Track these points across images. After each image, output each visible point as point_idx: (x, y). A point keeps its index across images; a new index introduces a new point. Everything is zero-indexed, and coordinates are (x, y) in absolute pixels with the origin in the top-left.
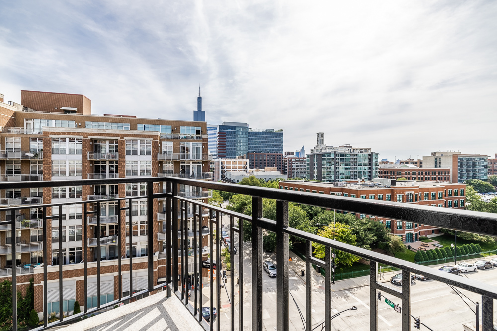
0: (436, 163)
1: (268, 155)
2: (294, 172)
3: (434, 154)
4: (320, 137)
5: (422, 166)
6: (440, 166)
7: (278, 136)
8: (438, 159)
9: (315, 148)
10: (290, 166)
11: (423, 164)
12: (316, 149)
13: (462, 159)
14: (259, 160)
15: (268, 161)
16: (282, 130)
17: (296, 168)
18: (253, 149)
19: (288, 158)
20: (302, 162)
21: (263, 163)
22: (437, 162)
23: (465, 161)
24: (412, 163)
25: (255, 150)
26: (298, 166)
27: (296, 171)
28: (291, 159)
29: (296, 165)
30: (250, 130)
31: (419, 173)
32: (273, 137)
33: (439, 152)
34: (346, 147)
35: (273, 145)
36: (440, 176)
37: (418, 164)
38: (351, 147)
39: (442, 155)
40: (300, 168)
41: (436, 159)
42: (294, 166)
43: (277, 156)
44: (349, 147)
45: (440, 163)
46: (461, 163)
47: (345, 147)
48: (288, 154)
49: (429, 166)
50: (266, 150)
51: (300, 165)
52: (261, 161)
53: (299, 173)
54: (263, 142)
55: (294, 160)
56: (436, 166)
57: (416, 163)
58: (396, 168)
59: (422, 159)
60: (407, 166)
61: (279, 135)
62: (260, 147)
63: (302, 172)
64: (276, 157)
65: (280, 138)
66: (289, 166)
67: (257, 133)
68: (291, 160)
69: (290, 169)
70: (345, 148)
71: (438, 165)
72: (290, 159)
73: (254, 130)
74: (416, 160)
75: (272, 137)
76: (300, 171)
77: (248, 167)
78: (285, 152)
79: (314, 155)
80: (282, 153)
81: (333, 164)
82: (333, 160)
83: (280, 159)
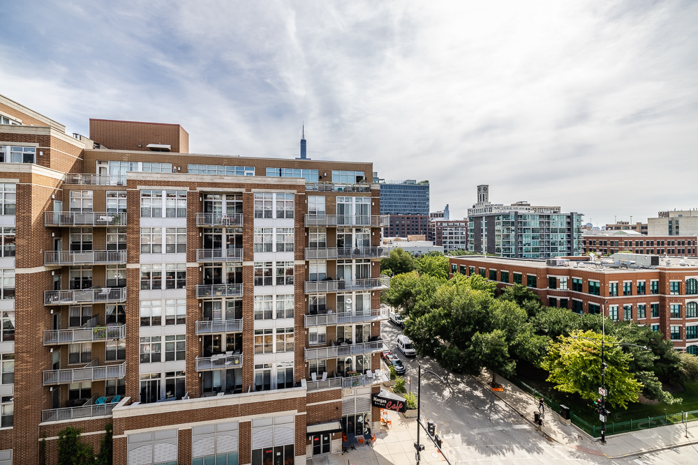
0: (670, 227)
1: (408, 218)
2: (445, 242)
3: (664, 215)
4: (483, 190)
5: (646, 233)
6: (677, 233)
7: (421, 190)
8: (674, 222)
9: (474, 207)
10: (440, 233)
11: (649, 230)
12: (476, 208)
14: (394, 225)
15: (408, 225)
16: (427, 182)
17: (448, 236)
18: (385, 210)
19: (437, 222)
20: (456, 228)
21: (400, 229)
22: (673, 227)
24: (628, 228)
25: (389, 210)
26: (450, 233)
27: (448, 240)
28: (441, 222)
29: (448, 231)
30: (380, 182)
31: (648, 242)
32: (415, 192)
33: (675, 212)
34: (522, 205)
35: (414, 203)
36: (681, 247)
38: (529, 205)
39: (681, 216)
40: (454, 236)
41: (670, 222)
42: (446, 233)
43: (421, 218)
44: (525, 205)
45: (677, 227)
47: (520, 205)
48: (436, 215)
49: (659, 231)
50: (404, 210)
51: (454, 231)
52: (397, 225)
53: (452, 243)
54: (400, 199)
55: (444, 224)
56: (670, 233)
57: (634, 228)
58: (607, 235)
59: (645, 222)
60: (624, 233)
61: (424, 188)
62: (395, 206)
63: (458, 243)
64: (419, 220)
65: (425, 193)
66: (438, 234)
67: (391, 187)
68: (441, 224)
69: (439, 238)
70: (520, 207)
71: (674, 231)
72: (439, 224)
73: (387, 183)
74: (634, 223)
75: (413, 192)
76: (454, 240)
77: (382, 235)
78: (431, 214)
79: (482, 217)
80: (428, 214)
81: (513, 231)
82: (513, 224)
83: (425, 223)
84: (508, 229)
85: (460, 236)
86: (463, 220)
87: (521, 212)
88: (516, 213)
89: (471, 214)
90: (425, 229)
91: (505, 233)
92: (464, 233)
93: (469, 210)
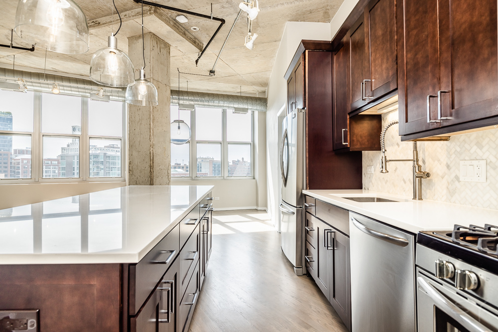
4: (78, 131)
5: (188, 171)
6: (201, 171)
9: (68, 146)
12: (70, 147)
13: (215, 165)
22: (199, 167)
23: (217, 166)
24: (179, 168)
33: (200, 158)
34: (114, 147)
37: (185, 168)
39: (202, 161)
44: (116, 148)
45: (201, 168)
46: (215, 168)
47: (111, 147)
48: (21, 152)
57: (183, 168)
59: (187, 164)
60: (177, 171)
70: (112, 149)
71: (200, 170)
74: (182, 164)
78: (15, 151)
79: (74, 156)
80: (9, 150)
81: (102, 169)
82: (102, 163)
83: (5, 161)
84: (98, 167)
85: (51, 174)
86: (56, 158)
87: (109, 153)
88: (105, 154)
89: (65, 152)
90: (6, 167)
91: (95, 171)
92: (57, 172)
93: (63, 149)
